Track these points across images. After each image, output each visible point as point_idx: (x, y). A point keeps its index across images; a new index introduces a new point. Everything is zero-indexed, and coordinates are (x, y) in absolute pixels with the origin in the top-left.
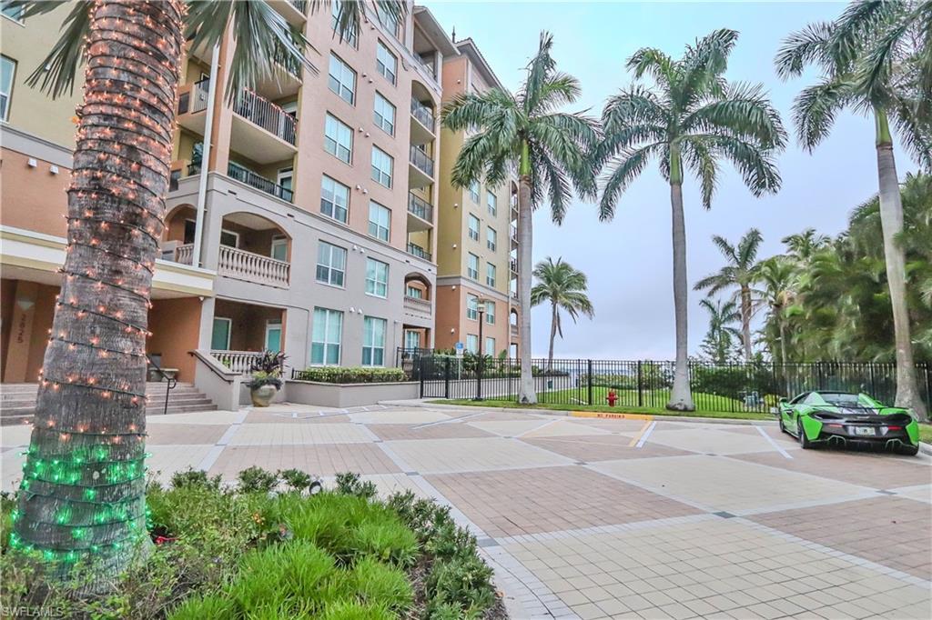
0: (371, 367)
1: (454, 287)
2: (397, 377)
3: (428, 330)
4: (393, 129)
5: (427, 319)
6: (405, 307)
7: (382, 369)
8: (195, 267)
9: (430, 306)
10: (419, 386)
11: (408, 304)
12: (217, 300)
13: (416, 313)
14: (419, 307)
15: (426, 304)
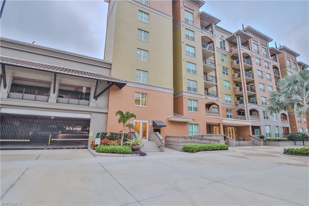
0: (278, 138)
1: (292, 115)
2: (284, 140)
3: (288, 128)
4: (270, 80)
5: (288, 125)
6: (282, 122)
7: (280, 138)
8: (247, 120)
9: (288, 121)
10: (294, 142)
11: (283, 122)
12: (251, 126)
13: (284, 124)
14: (285, 122)
15: (286, 121)
